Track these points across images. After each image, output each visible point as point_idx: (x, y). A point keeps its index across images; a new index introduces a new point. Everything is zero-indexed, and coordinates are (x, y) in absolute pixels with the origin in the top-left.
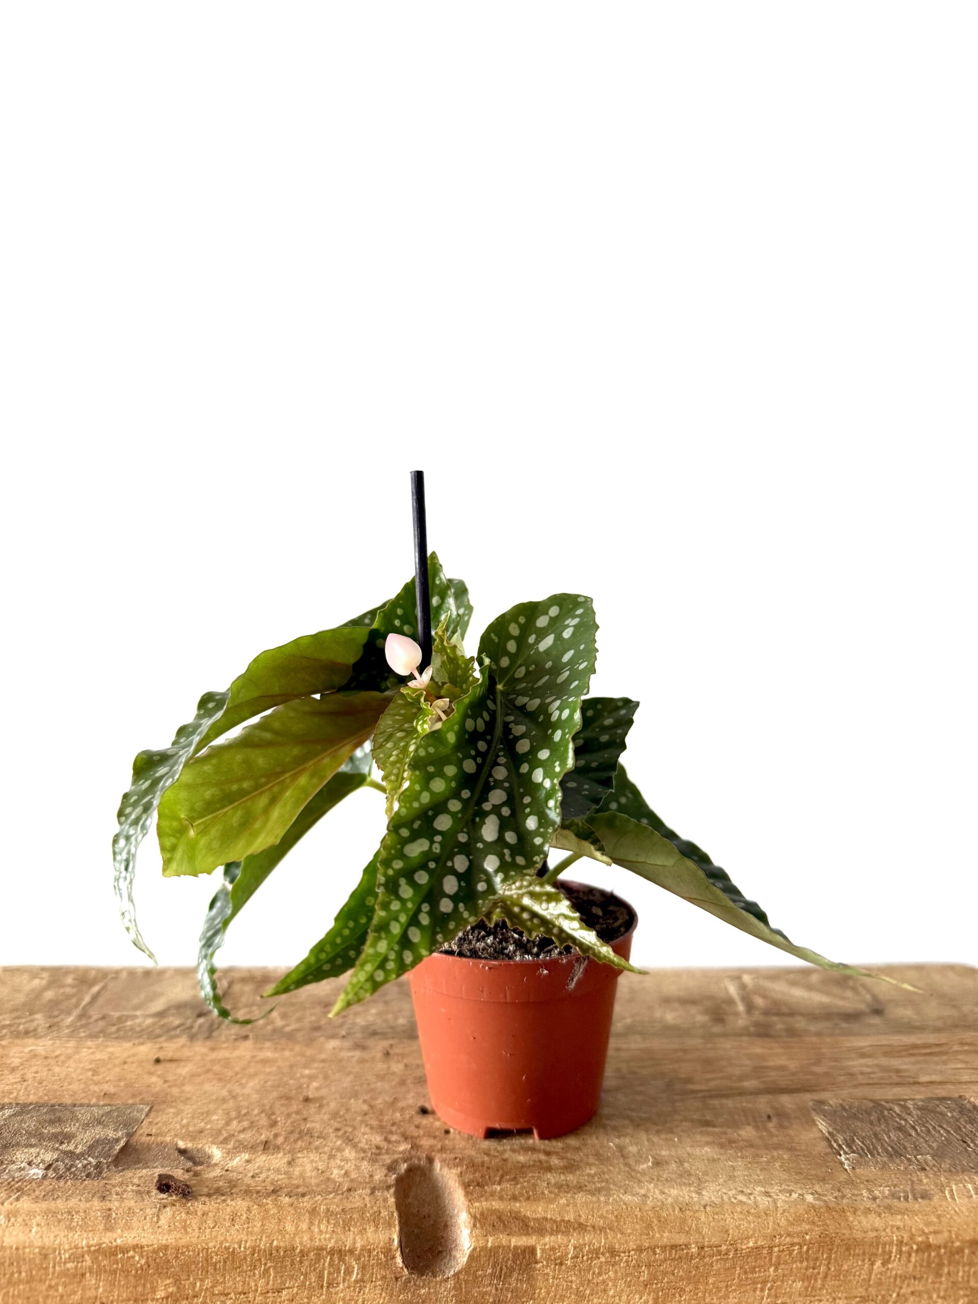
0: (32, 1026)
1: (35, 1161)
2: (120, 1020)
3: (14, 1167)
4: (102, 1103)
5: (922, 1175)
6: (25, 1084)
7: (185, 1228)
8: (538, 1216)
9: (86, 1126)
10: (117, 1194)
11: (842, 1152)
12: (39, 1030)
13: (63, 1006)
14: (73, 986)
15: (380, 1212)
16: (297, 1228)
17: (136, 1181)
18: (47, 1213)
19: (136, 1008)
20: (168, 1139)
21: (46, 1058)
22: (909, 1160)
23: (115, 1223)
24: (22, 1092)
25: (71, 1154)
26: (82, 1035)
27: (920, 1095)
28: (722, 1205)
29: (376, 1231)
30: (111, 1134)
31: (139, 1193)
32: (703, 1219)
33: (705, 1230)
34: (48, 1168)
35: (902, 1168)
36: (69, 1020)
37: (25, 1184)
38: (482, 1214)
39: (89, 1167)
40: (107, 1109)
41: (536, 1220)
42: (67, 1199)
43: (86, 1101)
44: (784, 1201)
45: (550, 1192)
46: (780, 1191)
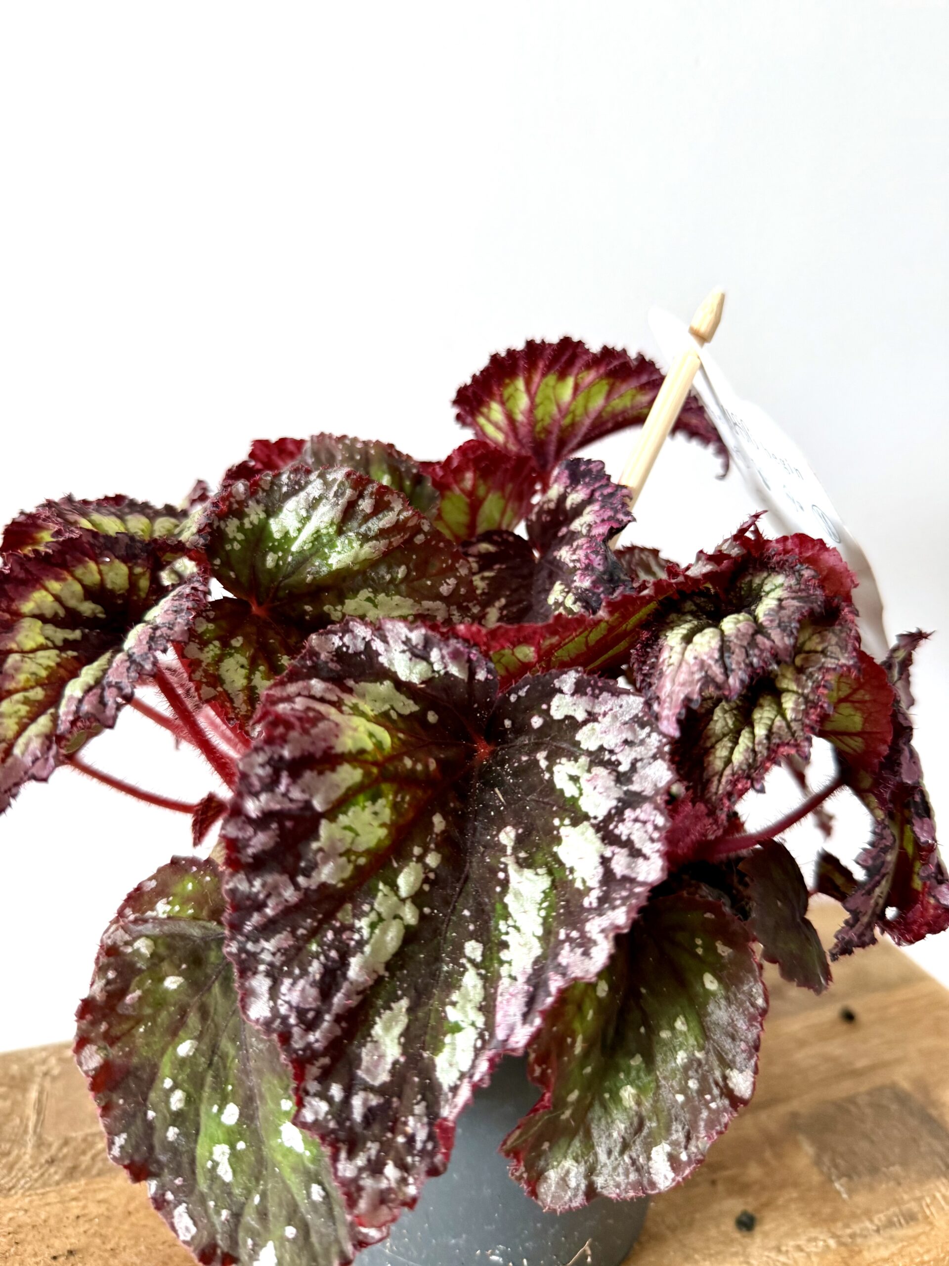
5: (901, 1191)
11: (833, 1178)
22: (886, 1176)
27: (864, 1088)
35: (885, 1187)
36: (28, 1155)
46: (809, 1241)
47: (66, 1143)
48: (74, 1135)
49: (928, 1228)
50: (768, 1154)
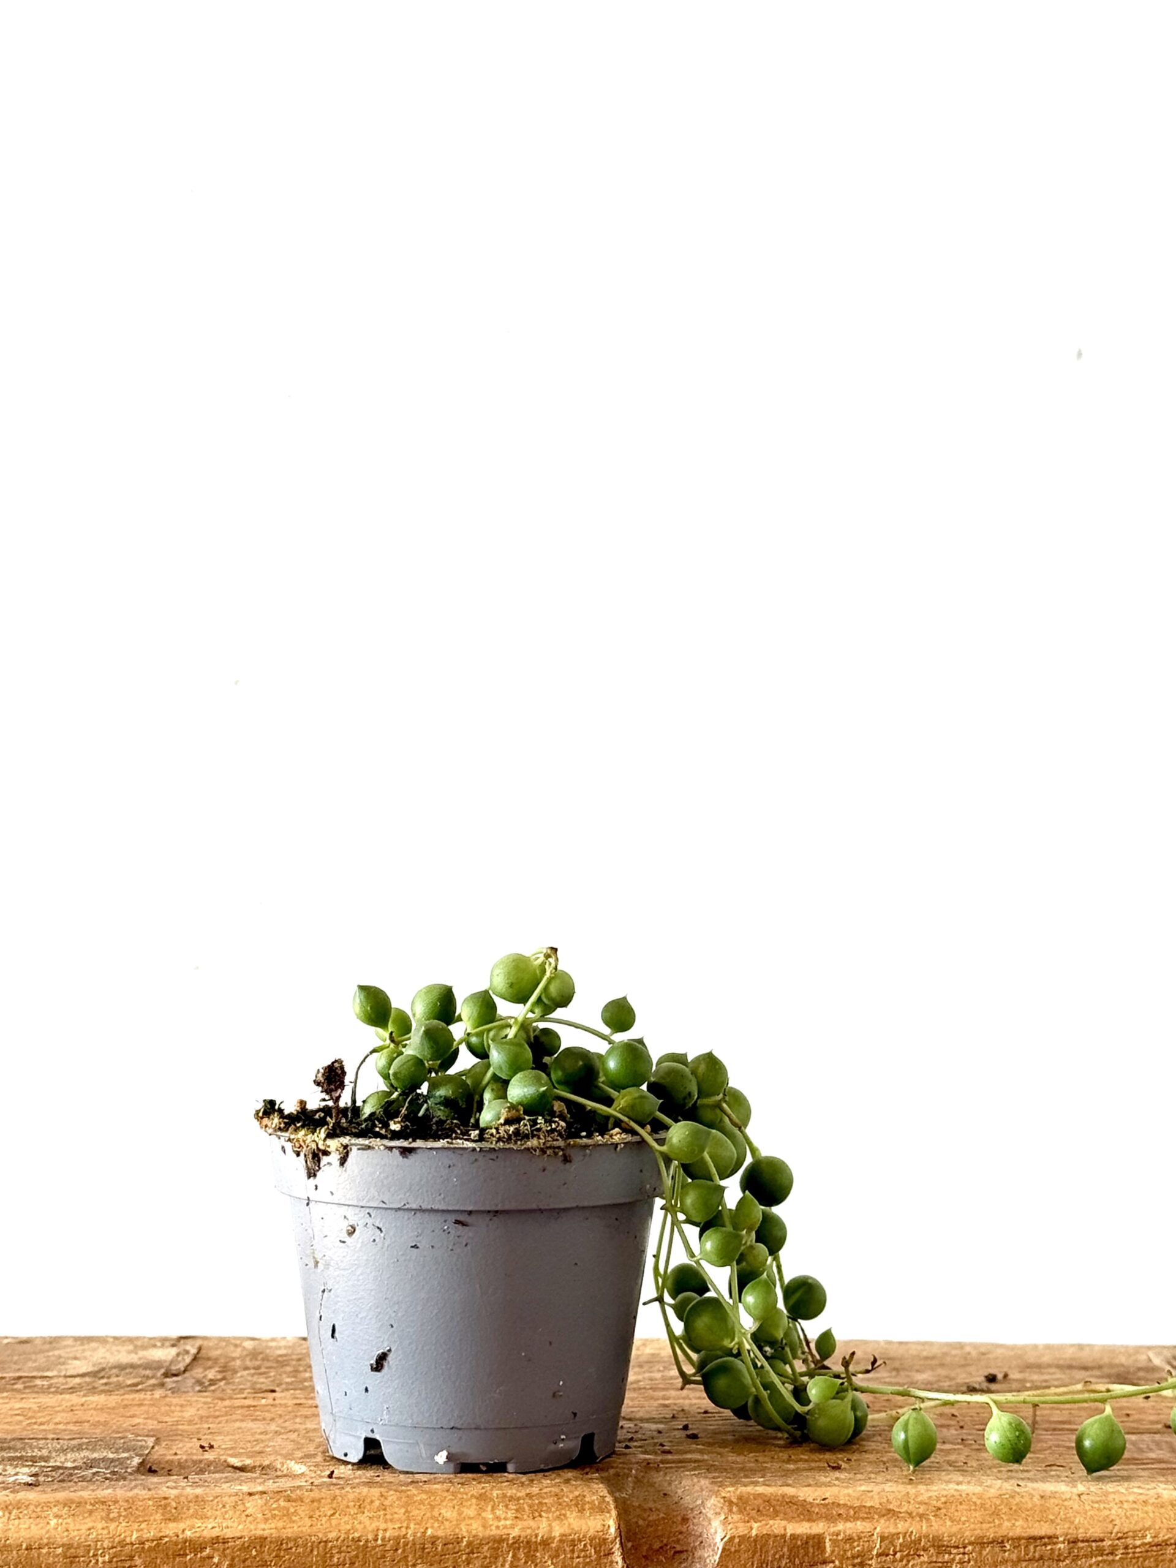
7: (288, 1517)
8: (827, 1501)
20: (210, 1458)
23: (179, 1513)
25: (59, 1468)
29: (581, 1517)
32: (1076, 1507)
33: (1079, 1519)
34: (34, 1476)
40: (83, 1440)
41: (821, 1505)
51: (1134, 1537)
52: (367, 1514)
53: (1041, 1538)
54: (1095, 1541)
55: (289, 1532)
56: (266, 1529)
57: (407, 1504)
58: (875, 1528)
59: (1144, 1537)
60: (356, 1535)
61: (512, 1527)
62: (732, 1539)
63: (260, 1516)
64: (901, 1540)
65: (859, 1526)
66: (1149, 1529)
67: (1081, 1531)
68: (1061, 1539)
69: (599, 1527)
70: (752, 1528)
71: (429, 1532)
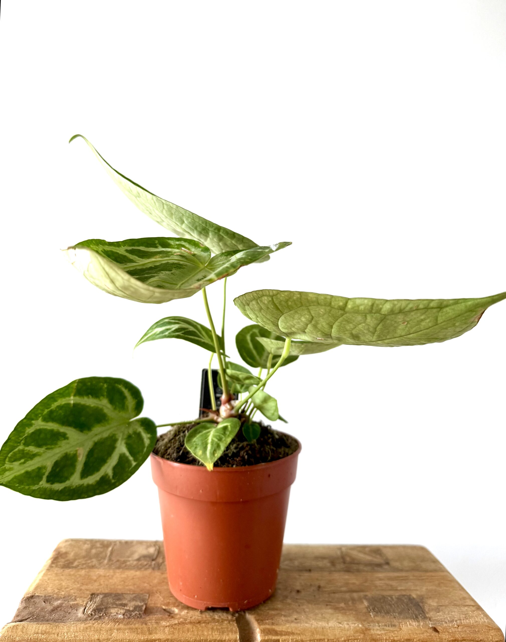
0: (94, 564)
1: (118, 613)
2: (125, 562)
3: (113, 615)
4: (131, 593)
5: (394, 619)
6: (102, 586)
7: (173, 633)
8: (280, 630)
9: (130, 601)
10: (150, 623)
11: (371, 612)
12: (97, 565)
13: (101, 556)
14: (101, 548)
15: (232, 629)
16: (208, 633)
17: (154, 619)
18: (130, 629)
19: (129, 557)
20: (159, 605)
21: (105, 576)
22: (391, 615)
23: (152, 632)
24: (102, 589)
25: (129, 610)
26: (114, 567)
27: (397, 594)
28: (335, 627)
29: (232, 634)
30: (140, 604)
31: (157, 623)
32: (329, 631)
33: (329, 635)
34: (124, 615)
35: (389, 617)
36: (106, 561)
37: (119, 620)
38: (264, 629)
39: (137, 614)
40: (134, 595)
41: (280, 631)
42: (135, 625)
43: (126, 592)
44: (353, 627)
45: (284, 623)
46: (352, 623)
47: (118, 561)
48: (121, 559)
49: (398, 630)
50: (350, 603)
51: (340, 639)
52: (190, 633)
53: (322, 639)
54: (333, 640)
55: (173, 638)
56: (169, 637)
57: (198, 631)
58: (290, 638)
59: (342, 639)
60: (187, 638)
61: (218, 637)
62: (262, 640)
63: (168, 633)
64: (295, 640)
65: (287, 637)
66: (343, 637)
67: (330, 637)
68: (326, 639)
69: (235, 637)
70: (265, 638)
71: (202, 638)
